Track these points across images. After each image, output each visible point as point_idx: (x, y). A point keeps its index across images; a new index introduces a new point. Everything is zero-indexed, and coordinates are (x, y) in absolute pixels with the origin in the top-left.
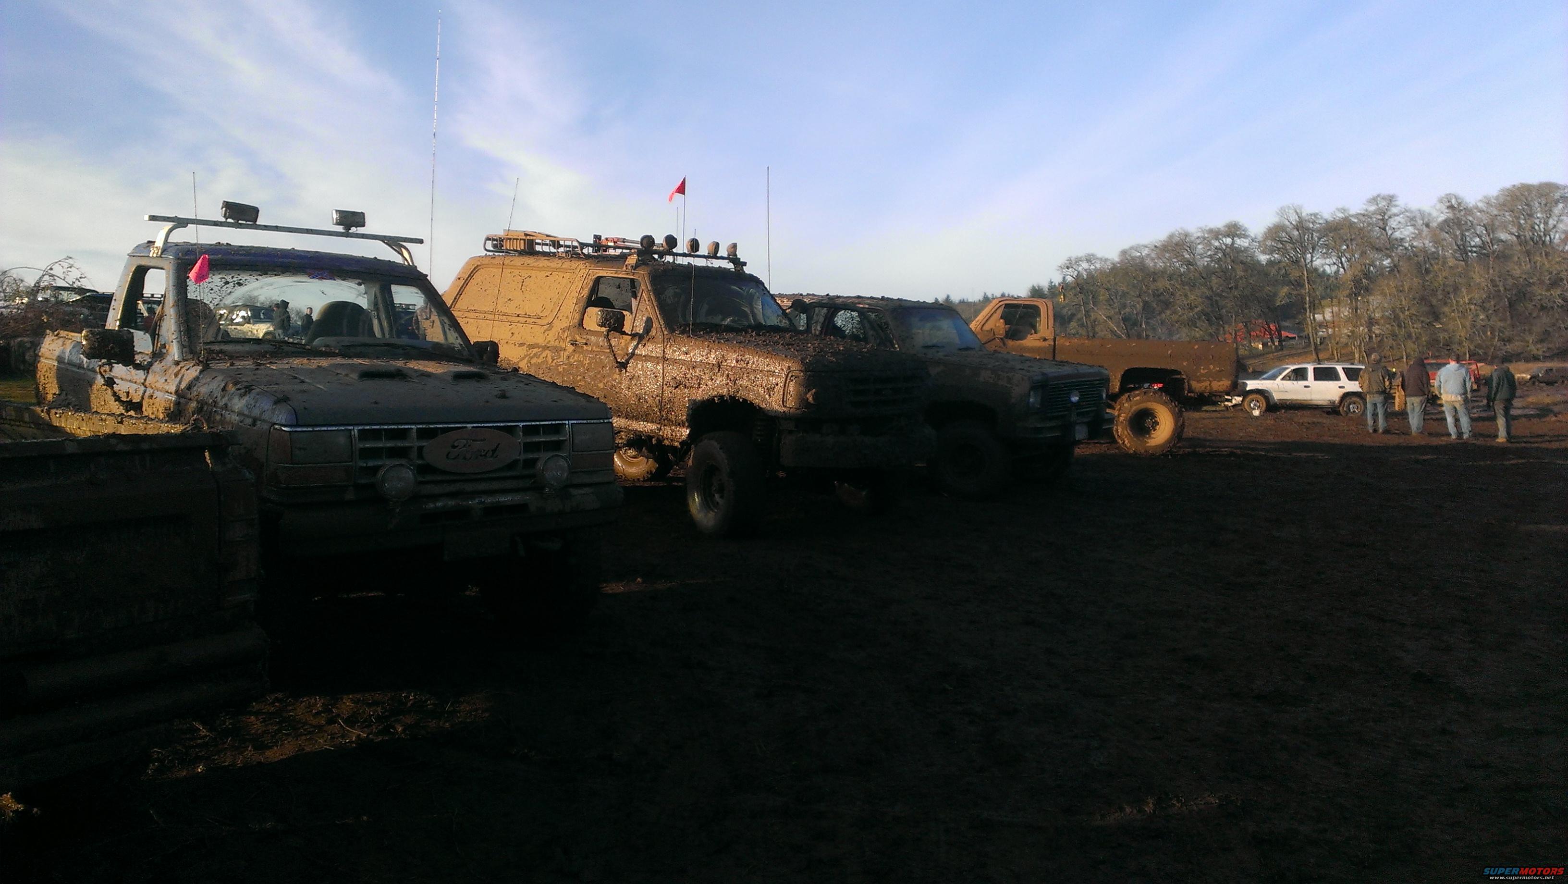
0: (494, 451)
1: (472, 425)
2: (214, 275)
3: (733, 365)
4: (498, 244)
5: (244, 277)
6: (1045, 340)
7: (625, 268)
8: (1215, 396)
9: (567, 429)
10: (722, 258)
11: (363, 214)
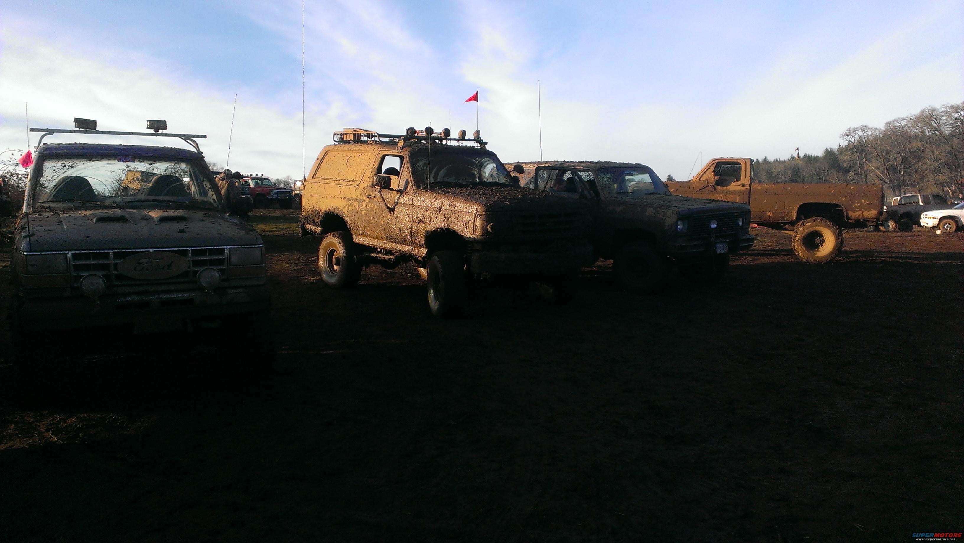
0: (169, 266)
1: (153, 250)
2: (58, 162)
3: (447, 208)
4: (341, 138)
5: (76, 162)
6: (743, 185)
7: (397, 149)
8: (869, 221)
9: (226, 252)
10: (469, 140)
11: (165, 121)
